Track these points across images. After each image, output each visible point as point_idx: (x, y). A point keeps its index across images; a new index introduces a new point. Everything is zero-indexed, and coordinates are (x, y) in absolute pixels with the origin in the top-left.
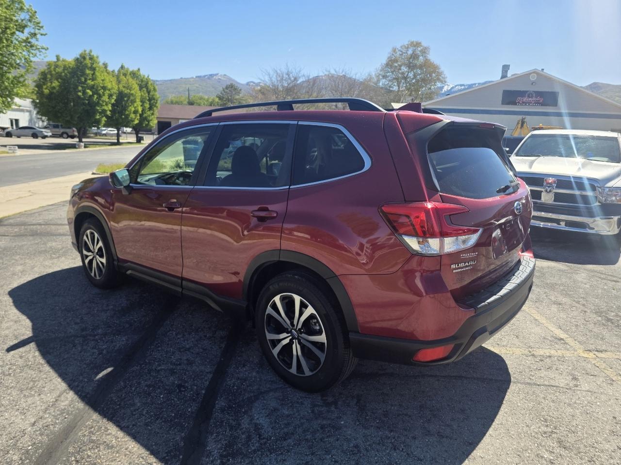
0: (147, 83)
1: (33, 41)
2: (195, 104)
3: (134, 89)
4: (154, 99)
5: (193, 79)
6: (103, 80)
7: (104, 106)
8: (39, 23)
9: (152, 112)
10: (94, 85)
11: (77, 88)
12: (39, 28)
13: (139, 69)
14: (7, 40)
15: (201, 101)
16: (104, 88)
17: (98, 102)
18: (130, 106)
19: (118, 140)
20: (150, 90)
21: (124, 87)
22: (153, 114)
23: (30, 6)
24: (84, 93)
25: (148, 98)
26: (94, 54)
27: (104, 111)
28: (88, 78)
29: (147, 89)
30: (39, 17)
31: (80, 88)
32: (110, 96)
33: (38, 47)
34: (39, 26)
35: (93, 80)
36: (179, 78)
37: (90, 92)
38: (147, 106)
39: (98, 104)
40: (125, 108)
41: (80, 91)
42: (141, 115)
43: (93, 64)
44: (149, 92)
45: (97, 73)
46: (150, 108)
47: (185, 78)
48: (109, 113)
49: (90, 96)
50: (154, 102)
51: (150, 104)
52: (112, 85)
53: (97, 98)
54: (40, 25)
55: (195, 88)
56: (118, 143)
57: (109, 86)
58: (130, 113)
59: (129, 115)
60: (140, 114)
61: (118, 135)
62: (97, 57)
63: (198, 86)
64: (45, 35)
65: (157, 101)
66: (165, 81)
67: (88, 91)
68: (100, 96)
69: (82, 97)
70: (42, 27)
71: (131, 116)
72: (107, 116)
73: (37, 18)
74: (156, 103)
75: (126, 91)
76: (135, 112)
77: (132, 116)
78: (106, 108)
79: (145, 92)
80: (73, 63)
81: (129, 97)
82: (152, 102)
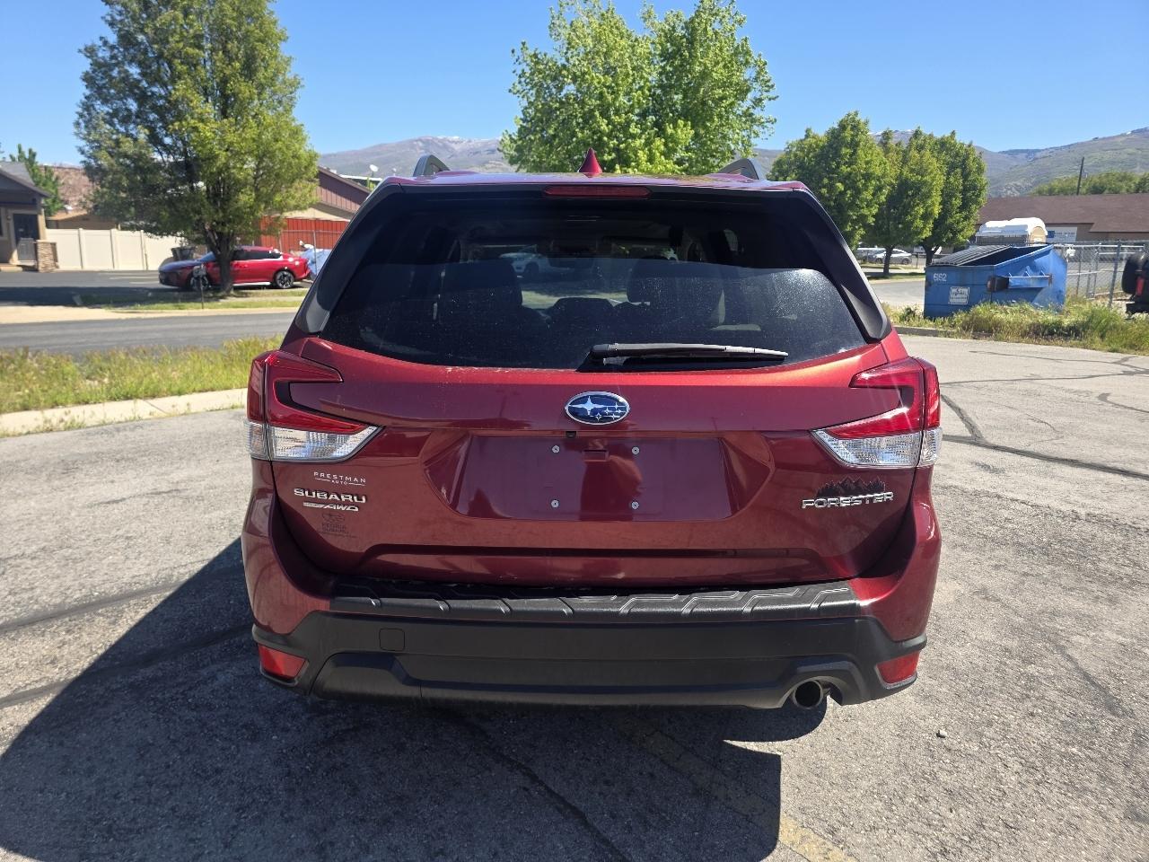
0: (967, 158)
1: (757, 113)
2: (1107, 191)
3: (931, 172)
4: (975, 188)
5: (1123, 139)
6: (867, 163)
7: (863, 208)
8: (768, 81)
9: (964, 213)
10: (850, 174)
11: (822, 180)
12: (767, 88)
13: (953, 133)
14: (720, 117)
15: (1123, 184)
16: (868, 177)
17: (853, 202)
18: (918, 205)
19: (886, 268)
20: (970, 171)
21: (912, 171)
22: (966, 218)
23: (760, 55)
24: (831, 188)
25: (961, 188)
26: (861, 118)
27: (862, 218)
28: (843, 162)
29: (964, 170)
30: (769, 73)
31: (826, 181)
32: (879, 189)
33: (762, 120)
34: (768, 86)
35: (850, 164)
36: (1091, 138)
37: (840, 186)
38: (957, 202)
39: (852, 205)
40: (907, 209)
41: (824, 187)
42: (937, 223)
43: (857, 136)
44: (965, 176)
45: (860, 152)
46: (964, 206)
47: (1104, 139)
48: (871, 220)
49: (841, 193)
50: (973, 194)
51: (963, 199)
52: (886, 169)
53: (852, 195)
54: (770, 84)
55: (1126, 156)
56: (885, 275)
57: (878, 172)
58: (915, 218)
59: (912, 223)
60: (935, 220)
61: (887, 260)
62: (866, 123)
63: (1131, 151)
64: (774, 99)
65: (980, 190)
66: (1056, 149)
67: (839, 185)
68: (858, 192)
69: (827, 195)
70: (773, 86)
71: (915, 224)
72: (866, 226)
73: (766, 73)
74: (978, 196)
75: (914, 178)
76: (925, 217)
77: (919, 223)
78: (866, 212)
79: (959, 176)
80: (825, 139)
81: (919, 189)
82: (970, 194)
